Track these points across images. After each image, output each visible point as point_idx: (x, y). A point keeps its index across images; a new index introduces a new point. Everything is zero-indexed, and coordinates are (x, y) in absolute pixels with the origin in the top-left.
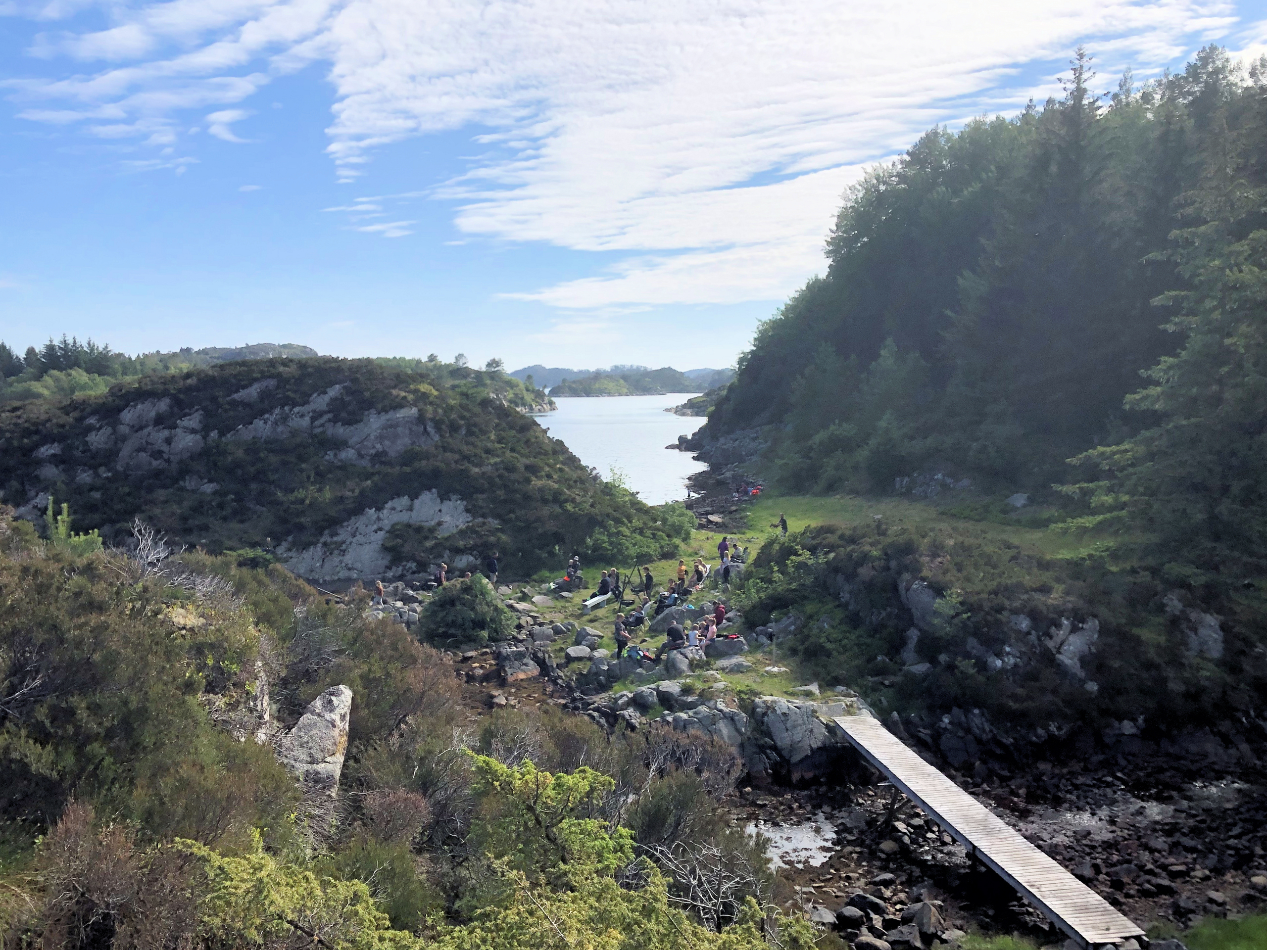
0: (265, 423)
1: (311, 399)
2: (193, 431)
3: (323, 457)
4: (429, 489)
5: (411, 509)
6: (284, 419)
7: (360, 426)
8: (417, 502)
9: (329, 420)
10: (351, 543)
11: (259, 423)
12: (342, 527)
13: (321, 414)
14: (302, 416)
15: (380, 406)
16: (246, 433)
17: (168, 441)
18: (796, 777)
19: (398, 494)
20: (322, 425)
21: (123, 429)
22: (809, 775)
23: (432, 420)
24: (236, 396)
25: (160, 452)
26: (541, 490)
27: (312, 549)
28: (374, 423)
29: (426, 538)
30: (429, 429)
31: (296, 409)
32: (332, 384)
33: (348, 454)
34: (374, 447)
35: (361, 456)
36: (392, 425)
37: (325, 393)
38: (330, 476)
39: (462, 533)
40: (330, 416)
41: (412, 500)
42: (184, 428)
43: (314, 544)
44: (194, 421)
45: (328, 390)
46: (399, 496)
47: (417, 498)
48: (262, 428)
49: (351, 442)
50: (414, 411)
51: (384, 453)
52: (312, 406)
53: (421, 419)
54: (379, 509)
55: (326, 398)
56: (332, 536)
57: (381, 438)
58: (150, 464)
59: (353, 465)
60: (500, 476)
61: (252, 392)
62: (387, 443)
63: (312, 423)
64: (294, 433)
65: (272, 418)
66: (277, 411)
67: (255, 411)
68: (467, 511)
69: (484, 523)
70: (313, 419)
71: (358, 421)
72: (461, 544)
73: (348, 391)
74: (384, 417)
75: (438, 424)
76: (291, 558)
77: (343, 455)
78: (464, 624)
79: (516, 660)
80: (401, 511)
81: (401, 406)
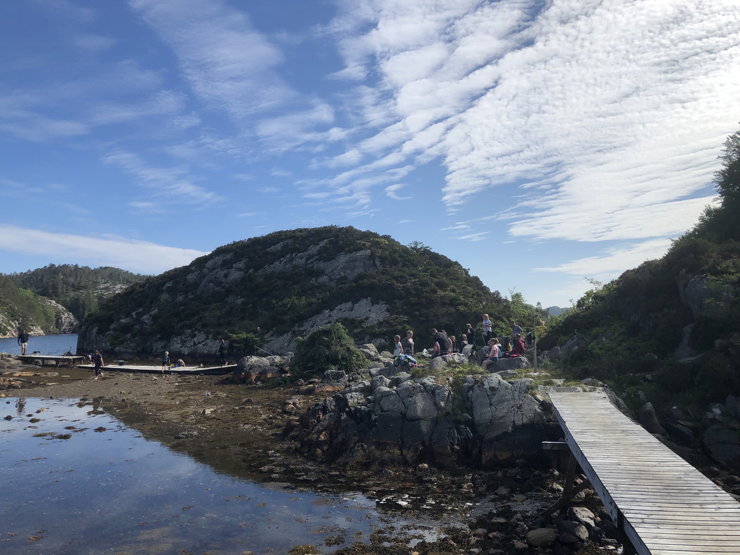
0: (280, 263)
1: (309, 248)
2: (240, 270)
3: (308, 282)
4: (366, 298)
5: (352, 310)
6: (291, 260)
7: (333, 262)
8: (356, 305)
9: (317, 259)
10: (309, 331)
11: (277, 263)
12: (307, 321)
13: (312, 256)
14: (302, 258)
15: (347, 249)
16: (268, 269)
17: (226, 276)
18: (487, 455)
19: (346, 301)
20: (312, 263)
21: (205, 271)
22: (504, 455)
23: (379, 257)
24: (268, 250)
25: (221, 282)
26: (442, 298)
27: (286, 335)
28: (342, 259)
29: (356, 327)
30: (376, 263)
31: (299, 255)
32: (322, 239)
33: (324, 279)
34: (340, 274)
35: (331, 280)
36: (353, 261)
37: (318, 244)
38: (310, 292)
39: (380, 324)
40: (317, 257)
41: (354, 304)
42: (236, 268)
43: (287, 332)
44: (241, 265)
45: (320, 243)
46: (345, 302)
47: (357, 303)
48: (278, 266)
49: (326, 272)
50: (368, 252)
51: (346, 278)
52: (309, 252)
53: (372, 257)
54: (331, 310)
55: (318, 247)
56: (299, 327)
57: (344, 268)
58: (214, 289)
59: (325, 286)
60: (415, 289)
61: (279, 246)
62: (348, 271)
63: (306, 262)
64: (295, 267)
65: (284, 261)
66: (288, 256)
67: (278, 256)
68: (388, 310)
69: (397, 318)
70: (307, 259)
71: (334, 259)
72: (377, 330)
73: (331, 242)
74: (349, 255)
75: (383, 259)
76: (272, 340)
77: (321, 280)
78: (320, 359)
79: (333, 378)
80: (345, 311)
81: (360, 249)
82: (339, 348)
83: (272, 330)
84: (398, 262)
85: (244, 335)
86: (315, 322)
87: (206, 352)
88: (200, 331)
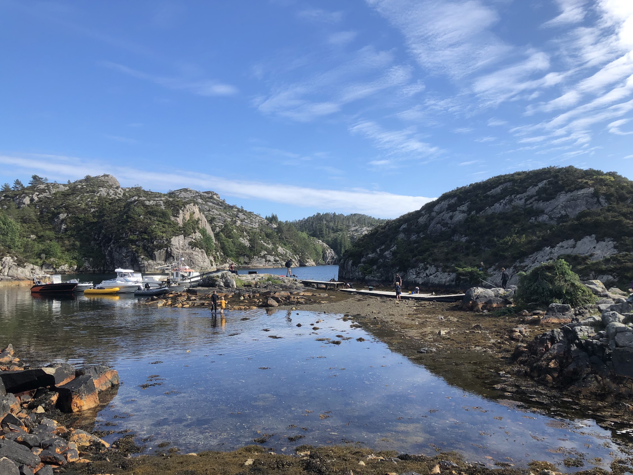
0: (500, 205)
1: (528, 190)
2: (463, 212)
3: (528, 221)
4: (590, 235)
5: (574, 246)
6: (511, 201)
7: (552, 201)
8: (579, 243)
9: (536, 200)
10: (530, 267)
11: (497, 205)
12: (528, 257)
13: (531, 197)
14: (521, 199)
15: (567, 189)
16: (489, 211)
17: (451, 218)
19: (568, 239)
20: (531, 203)
21: (434, 214)
23: (604, 194)
25: (447, 223)
28: (563, 198)
29: (580, 264)
30: (601, 200)
31: (518, 196)
32: (541, 181)
33: (544, 218)
34: (560, 213)
35: (551, 218)
36: (575, 199)
37: (537, 185)
38: (530, 231)
39: (607, 261)
40: (537, 197)
41: (576, 241)
42: (460, 211)
44: (464, 208)
45: (539, 184)
47: (580, 240)
48: (498, 207)
49: (546, 211)
50: (592, 190)
51: (567, 216)
52: (528, 193)
53: (596, 195)
54: (553, 247)
55: (537, 188)
56: (520, 262)
57: (565, 207)
58: (441, 229)
59: (546, 224)
61: (498, 189)
62: (569, 210)
63: (525, 202)
64: (515, 208)
65: (504, 202)
66: (508, 198)
67: (497, 199)
68: (615, 247)
69: (627, 255)
70: (526, 200)
71: (553, 198)
72: (604, 267)
73: (550, 183)
74: (569, 195)
75: (608, 197)
76: (495, 274)
77: (540, 219)
78: (543, 293)
79: (559, 311)
80: (567, 248)
81: (582, 188)
82: (562, 283)
83: (495, 265)
84: (627, 199)
85: (469, 269)
86: (537, 258)
87: (436, 282)
88: (431, 265)
